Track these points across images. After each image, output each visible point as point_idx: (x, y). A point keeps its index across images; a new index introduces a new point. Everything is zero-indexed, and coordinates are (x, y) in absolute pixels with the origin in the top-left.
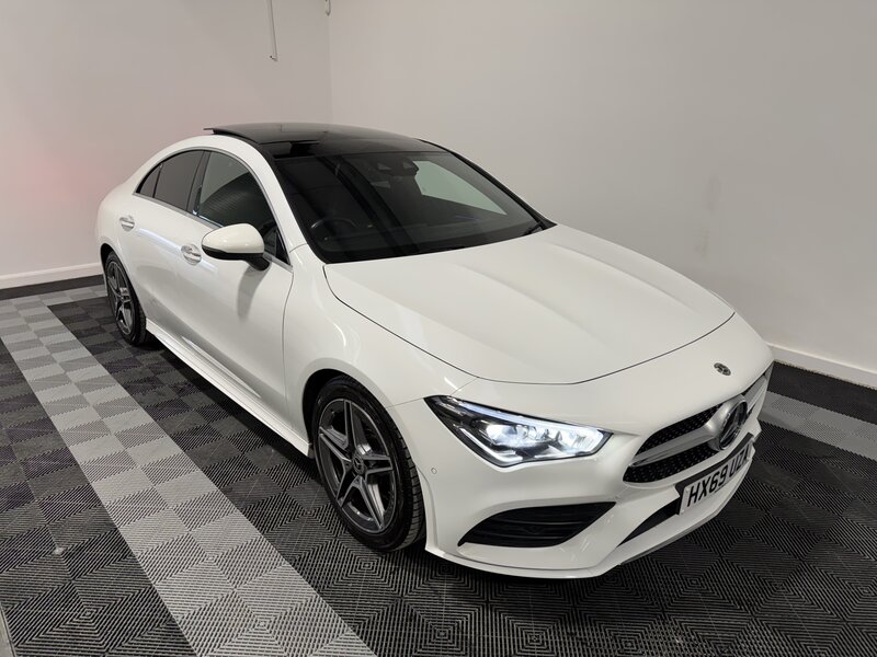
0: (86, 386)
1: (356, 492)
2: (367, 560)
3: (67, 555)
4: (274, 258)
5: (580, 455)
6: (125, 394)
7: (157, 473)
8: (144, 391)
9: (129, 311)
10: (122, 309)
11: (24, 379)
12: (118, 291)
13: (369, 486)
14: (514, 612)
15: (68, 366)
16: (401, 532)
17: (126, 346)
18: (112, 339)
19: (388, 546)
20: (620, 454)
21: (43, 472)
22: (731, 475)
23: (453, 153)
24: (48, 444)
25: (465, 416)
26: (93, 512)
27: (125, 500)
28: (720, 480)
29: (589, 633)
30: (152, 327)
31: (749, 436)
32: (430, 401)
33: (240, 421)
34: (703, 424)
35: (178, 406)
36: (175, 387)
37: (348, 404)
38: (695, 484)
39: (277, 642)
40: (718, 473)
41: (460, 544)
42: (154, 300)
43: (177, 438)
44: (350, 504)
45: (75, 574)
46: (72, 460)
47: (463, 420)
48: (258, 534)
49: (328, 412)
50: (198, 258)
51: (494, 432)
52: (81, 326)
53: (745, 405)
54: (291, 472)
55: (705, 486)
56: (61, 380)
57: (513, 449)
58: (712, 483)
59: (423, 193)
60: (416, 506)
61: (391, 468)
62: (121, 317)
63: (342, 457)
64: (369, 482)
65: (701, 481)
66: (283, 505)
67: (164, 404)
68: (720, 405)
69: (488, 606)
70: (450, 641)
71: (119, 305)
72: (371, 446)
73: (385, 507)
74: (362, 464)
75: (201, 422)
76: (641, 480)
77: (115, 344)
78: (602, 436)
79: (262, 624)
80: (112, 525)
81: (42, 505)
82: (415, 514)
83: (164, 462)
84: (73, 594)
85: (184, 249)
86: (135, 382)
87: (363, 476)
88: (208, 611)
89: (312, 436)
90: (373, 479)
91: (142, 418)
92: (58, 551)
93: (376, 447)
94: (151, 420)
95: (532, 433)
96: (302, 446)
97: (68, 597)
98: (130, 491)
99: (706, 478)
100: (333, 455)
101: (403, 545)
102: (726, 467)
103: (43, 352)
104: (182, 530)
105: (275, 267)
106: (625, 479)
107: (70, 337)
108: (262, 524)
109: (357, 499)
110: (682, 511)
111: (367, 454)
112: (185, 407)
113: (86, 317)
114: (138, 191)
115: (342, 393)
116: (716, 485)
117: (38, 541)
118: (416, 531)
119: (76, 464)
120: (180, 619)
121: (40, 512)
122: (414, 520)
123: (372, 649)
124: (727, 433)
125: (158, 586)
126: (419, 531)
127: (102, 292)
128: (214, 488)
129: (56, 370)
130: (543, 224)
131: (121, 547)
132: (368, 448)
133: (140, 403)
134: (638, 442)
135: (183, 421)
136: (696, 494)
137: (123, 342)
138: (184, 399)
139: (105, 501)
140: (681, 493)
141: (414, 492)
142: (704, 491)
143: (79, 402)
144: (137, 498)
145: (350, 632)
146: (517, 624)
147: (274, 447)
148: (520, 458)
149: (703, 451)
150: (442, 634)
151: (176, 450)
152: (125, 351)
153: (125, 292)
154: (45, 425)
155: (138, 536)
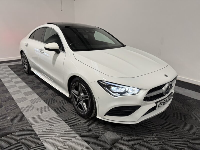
0: (16, 83)
1: (80, 104)
2: (83, 121)
3: (11, 119)
4: (61, 51)
5: (133, 94)
6: (26, 84)
7: (33, 101)
8: (30, 84)
9: (27, 66)
10: (25, 66)
11: (2, 81)
12: (24, 61)
13: (83, 103)
14: (117, 132)
15: (12, 78)
16: (91, 113)
17: (26, 74)
18: (23, 73)
19: (87, 117)
20: (143, 94)
21: (5, 101)
22: (168, 101)
23: (103, 30)
24: (7, 95)
25: (106, 85)
26: (17, 110)
27: (25, 107)
28: (165, 102)
29: (135, 137)
30: (32, 69)
31: (172, 92)
32: (98, 82)
33: (53, 90)
34: (162, 88)
35: (38, 87)
36: (37, 83)
37: (78, 84)
38: (160, 102)
39: (61, 139)
40: (165, 100)
41: (105, 115)
42: (33, 63)
43: (38, 94)
44: (78, 108)
45: (13, 123)
46: (13, 98)
47: (106, 86)
48: (57, 115)
49: (74, 86)
50: (43, 52)
51: (113, 88)
52: (15, 70)
53: (171, 84)
54: (64, 101)
55: (162, 103)
56: (11, 81)
57: (117, 93)
58: (164, 102)
59: (96, 40)
60: (94, 107)
61: (89, 98)
62: (25, 67)
63: (77, 97)
64: (83, 102)
65: (161, 102)
66: (63, 108)
67: (35, 87)
68: (166, 84)
69: (111, 131)
70: (102, 138)
71: (25, 65)
72: (84, 93)
73: (87, 107)
74: (82, 98)
75: (43, 91)
76: (148, 101)
77: (23, 74)
78: (138, 90)
79: (57, 134)
80: (22, 112)
81: (5, 108)
82: (94, 109)
83: (34, 99)
84: (12, 128)
85: (40, 50)
86: (28, 82)
87: (82, 101)
88: (45, 132)
89: (70, 92)
90: (84, 101)
91: (29, 90)
92: (9, 118)
93: (85, 94)
94: (32, 90)
95: (122, 89)
96: (67, 95)
97: (11, 128)
98: (26, 105)
99: (162, 101)
100: (75, 96)
101: (91, 117)
102: (167, 99)
103: (6, 75)
104: (38, 114)
105: (62, 53)
106: (144, 100)
107: (13, 72)
108: (58, 113)
109: (80, 106)
110: (157, 109)
111: (83, 95)
112: (40, 87)
113: (17, 68)
114: (30, 38)
115: (77, 81)
116: (164, 103)
117: (4, 116)
118: (94, 113)
119: (14, 99)
120: (38, 133)
121: (4, 110)
122: (94, 110)
123: (84, 140)
124: (167, 91)
125: (33, 126)
126: (95, 113)
127: (21, 63)
128: (46, 105)
129: (9, 79)
130: (123, 46)
131: (24, 118)
132: (83, 94)
133: (29, 86)
134: (147, 91)
135: (39, 90)
136: (160, 105)
137: (25, 73)
138: (39, 86)
139: (20, 107)
140: (157, 104)
141: (94, 103)
142: (162, 104)
143: (15, 86)
144: (28, 107)
145: (78, 136)
146: (118, 135)
147: (61, 96)
148: (119, 95)
149: (161, 95)
150: (100, 137)
151: (37, 96)
152: (26, 75)
153: (26, 61)
154: (7, 91)
155: (28, 115)
